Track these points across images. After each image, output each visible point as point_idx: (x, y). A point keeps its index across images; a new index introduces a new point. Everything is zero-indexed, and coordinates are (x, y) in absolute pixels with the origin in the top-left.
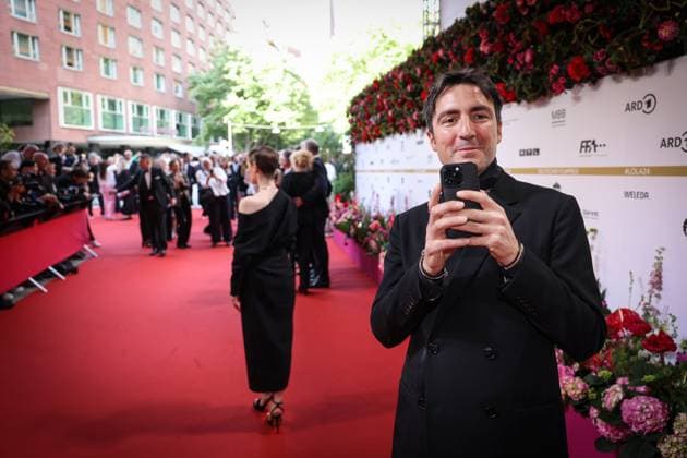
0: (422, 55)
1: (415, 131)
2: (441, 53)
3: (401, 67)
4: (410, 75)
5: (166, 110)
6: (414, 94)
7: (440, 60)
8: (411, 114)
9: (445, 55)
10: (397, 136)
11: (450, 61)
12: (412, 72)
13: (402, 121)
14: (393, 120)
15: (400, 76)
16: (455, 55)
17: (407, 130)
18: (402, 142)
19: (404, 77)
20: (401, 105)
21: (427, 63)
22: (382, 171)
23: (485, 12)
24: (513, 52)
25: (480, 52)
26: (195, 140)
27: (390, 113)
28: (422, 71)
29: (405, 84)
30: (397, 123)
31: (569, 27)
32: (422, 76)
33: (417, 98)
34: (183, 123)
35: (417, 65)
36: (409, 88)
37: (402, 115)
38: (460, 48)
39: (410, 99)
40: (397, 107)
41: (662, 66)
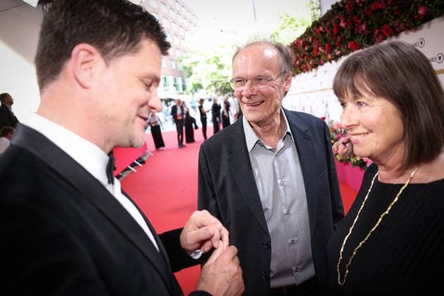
0: (312, 30)
1: (311, 70)
2: (321, 29)
3: (301, 38)
4: (306, 42)
5: (167, 77)
6: (309, 51)
7: (321, 32)
8: (309, 62)
9: (324, 29)
10: (302, 74)
11: (326, 32)
12: (307, 40)
13: (304, 66)
14: (300, 66)
15: (301, 42)
16: (328, 29)
17: (307, 70)
18: (306, 77)
19: (303, 43)
20: (303, 57)
21: (314, 34)
22: (296, 94)
23: (342, 6)
24: (357, 25)
25: (341, 27)
26: (185, 92)
27: (298, 63)
28: (313, 39)
29: (304, 46)
30: (302, 67)
31: (381, 10)
32: (312, 41)
33: (312, 53)
34: (177, 83)
35: (310, 36)
36: (306, 48)
37: (303, 63)
38: (330, 25)
39: (307, 54)
40: (301, 59)
41: (426, 25)
